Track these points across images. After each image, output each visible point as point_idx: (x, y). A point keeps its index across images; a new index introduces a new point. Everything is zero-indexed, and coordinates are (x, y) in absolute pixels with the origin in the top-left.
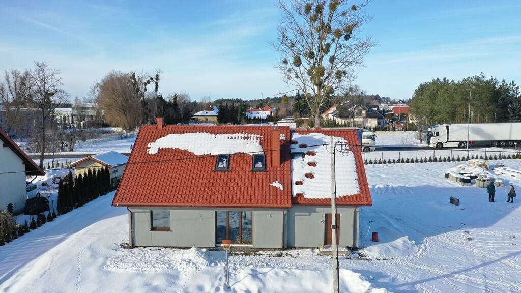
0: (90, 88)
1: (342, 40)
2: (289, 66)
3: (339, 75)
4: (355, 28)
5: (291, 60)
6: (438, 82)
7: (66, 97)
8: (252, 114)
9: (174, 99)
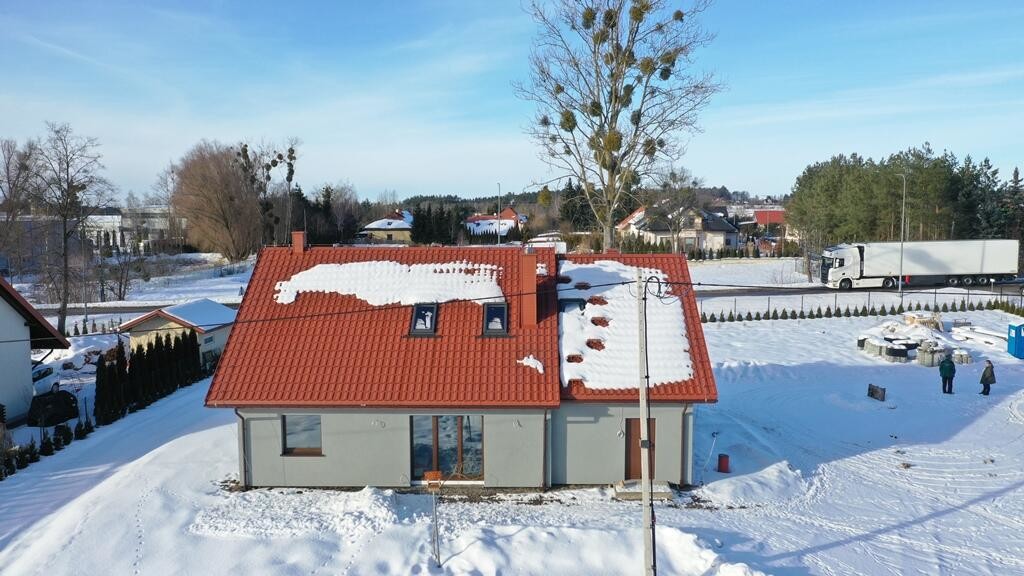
0: (158, 175)
1: (655, 80)
2: (552, 130)
3: (650, 148)
4: (681, 56)
5: (556, 118)
6: (842, 162)
7: (110, 192)
8: (478, 224)
9: (324, 196)
